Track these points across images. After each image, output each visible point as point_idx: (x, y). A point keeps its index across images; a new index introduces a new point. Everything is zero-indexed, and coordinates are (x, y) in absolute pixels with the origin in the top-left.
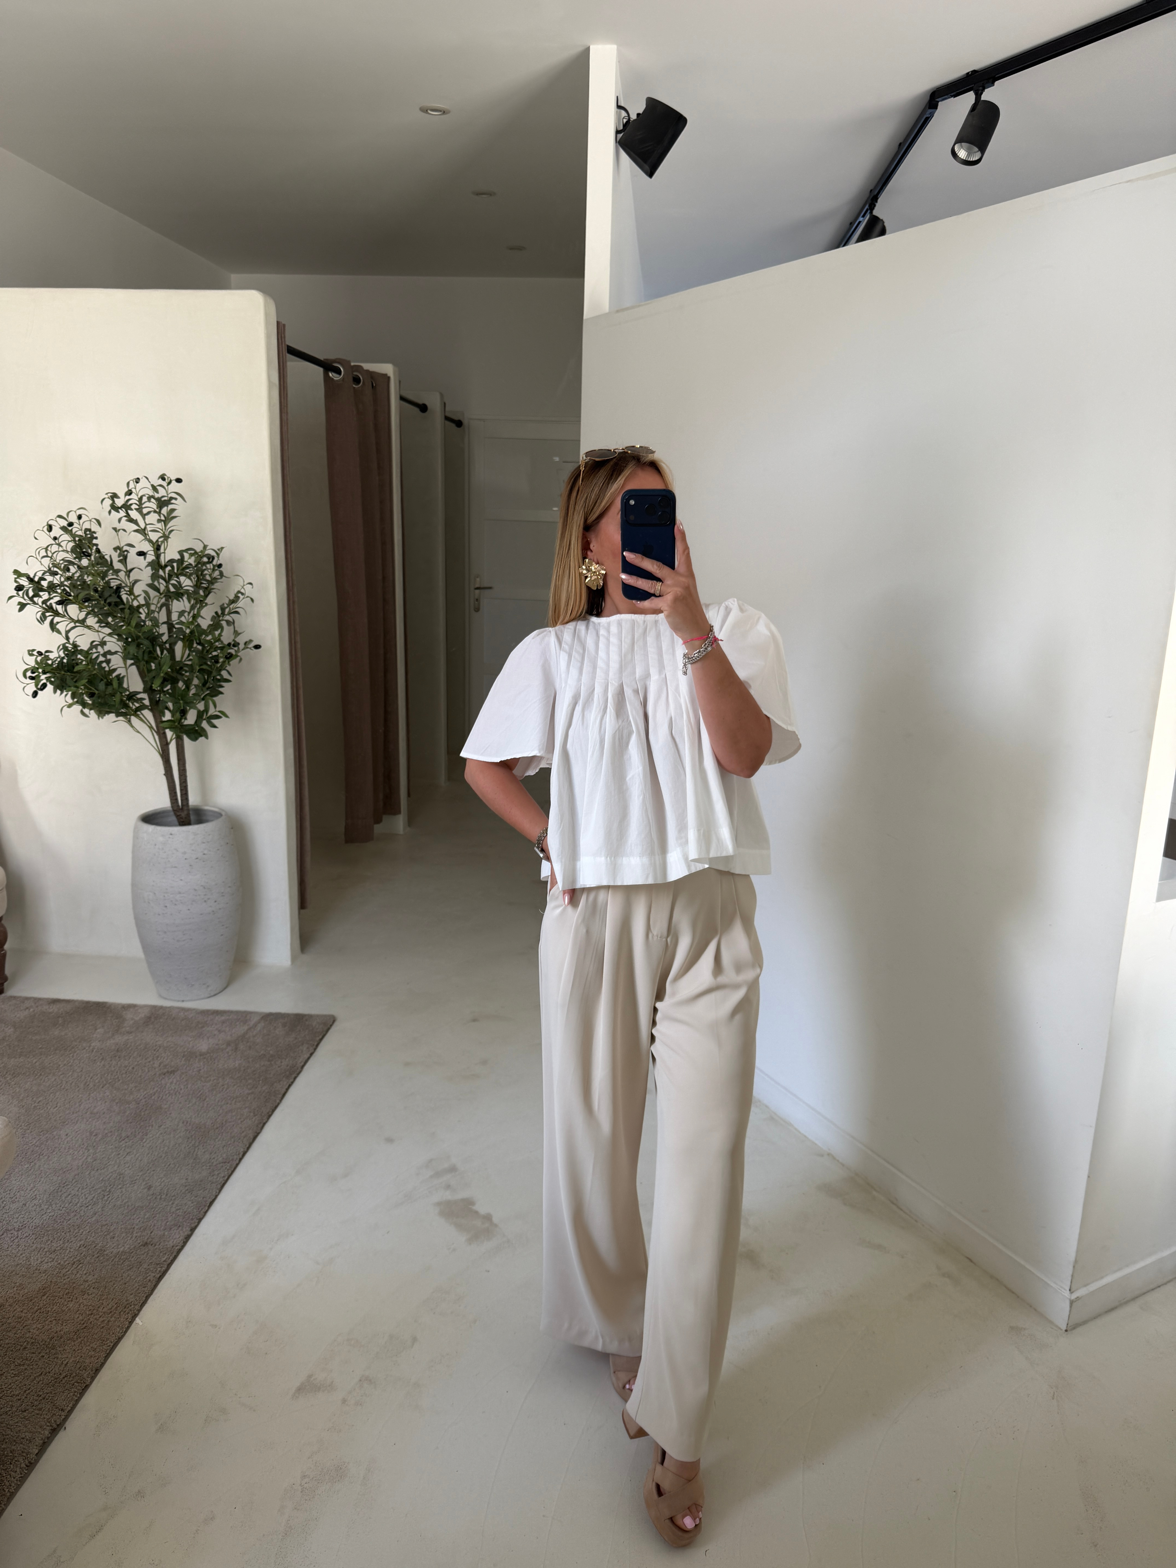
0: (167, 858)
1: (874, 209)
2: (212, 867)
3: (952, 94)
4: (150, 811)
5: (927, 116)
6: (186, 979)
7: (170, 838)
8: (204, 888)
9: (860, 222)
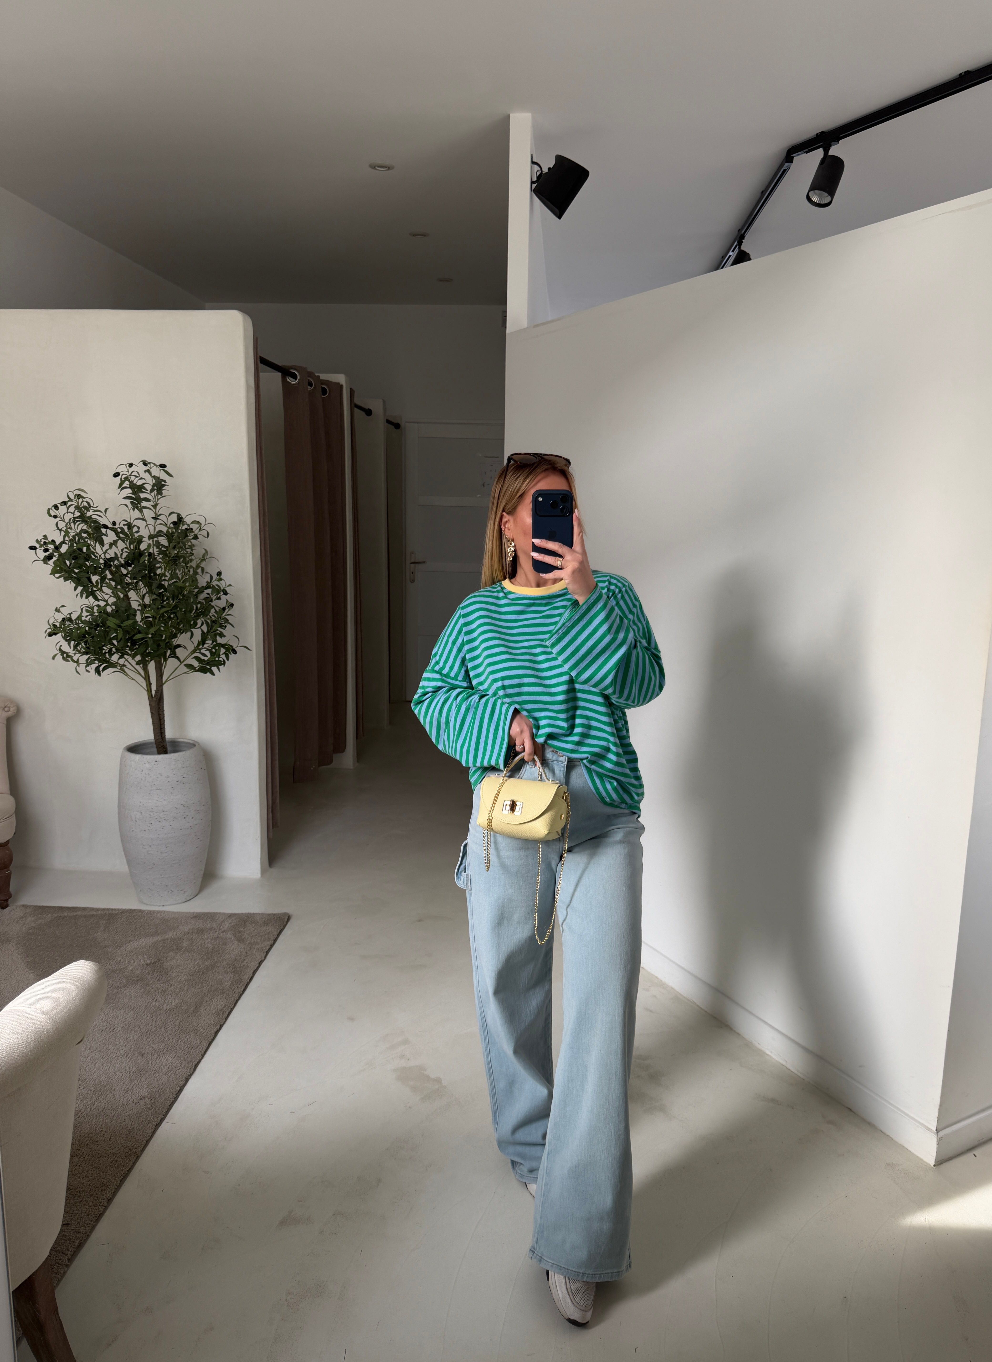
0: (153, 782)
1: (741, 245)
2: (190, 788)
3: (804, 151)
4: (136, 742)
5: (785, 169)
6: (166, 886)
7: (155, 764)
8: (184, 806)
9: (730, 256)
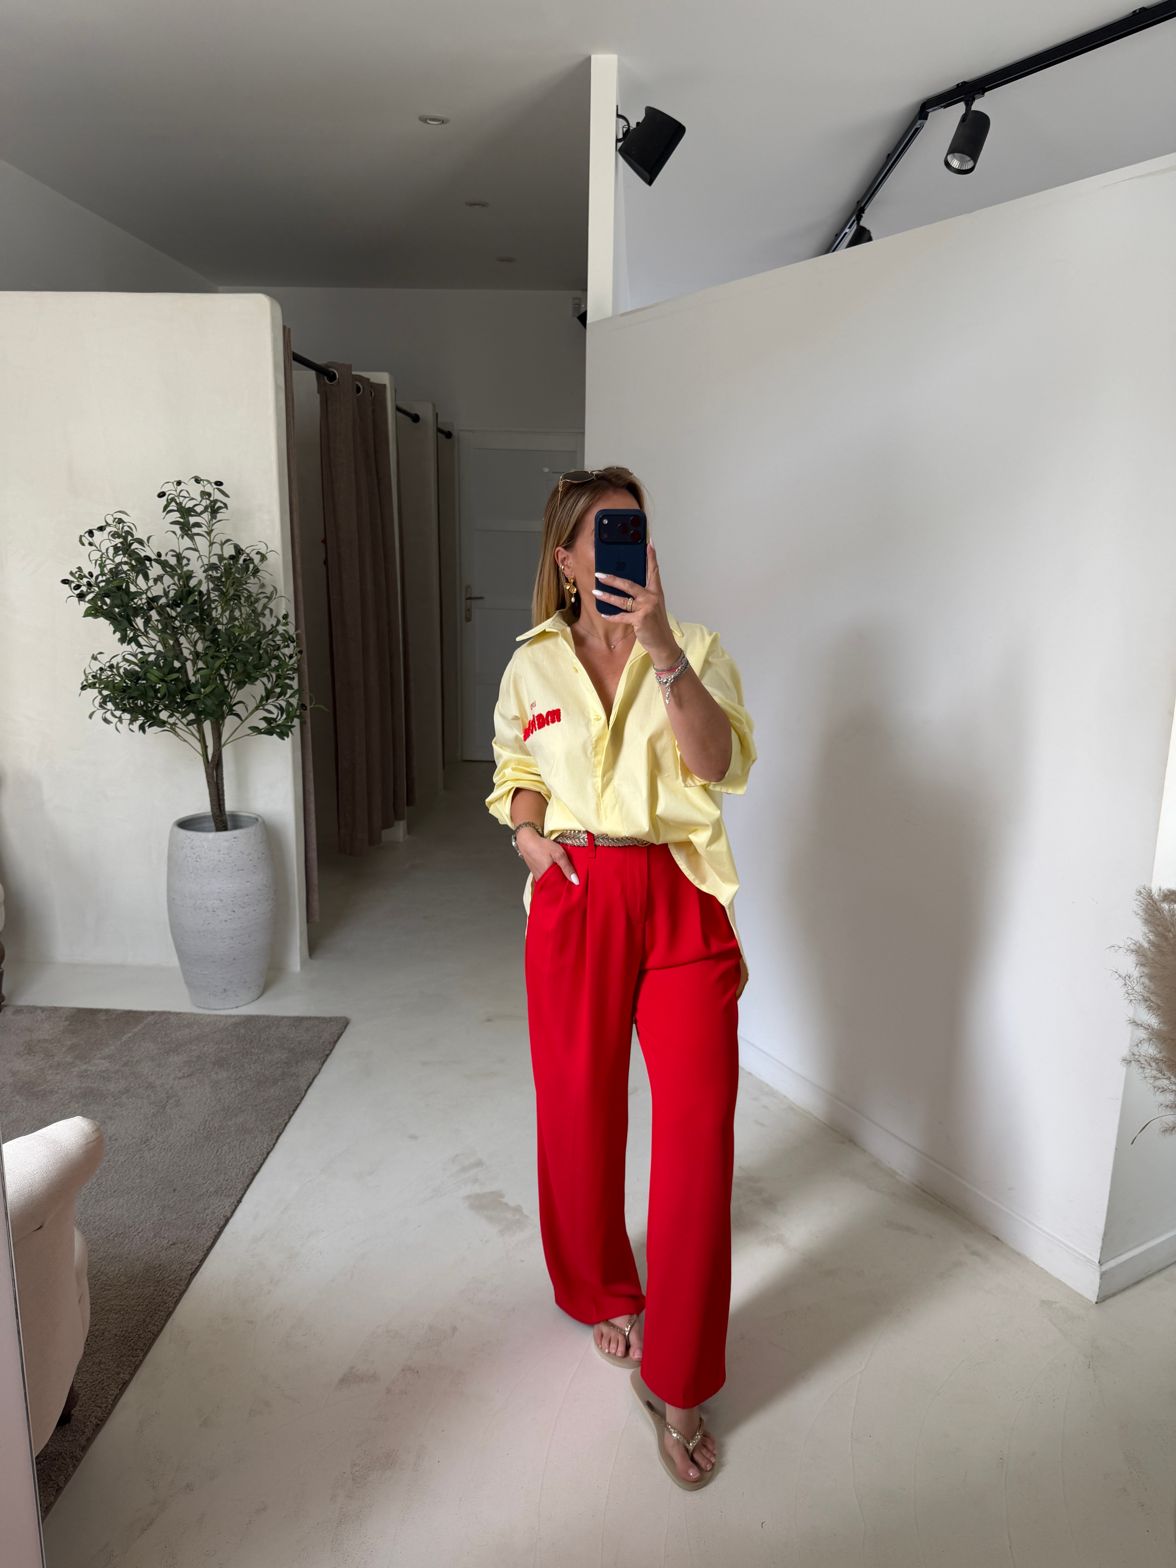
1: (861, 219)
3: (942, 105)
4: (187, 817)
5: (918, 126)
9: (846, 234)
